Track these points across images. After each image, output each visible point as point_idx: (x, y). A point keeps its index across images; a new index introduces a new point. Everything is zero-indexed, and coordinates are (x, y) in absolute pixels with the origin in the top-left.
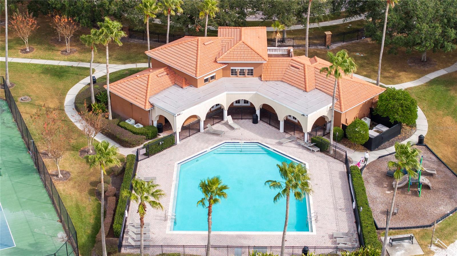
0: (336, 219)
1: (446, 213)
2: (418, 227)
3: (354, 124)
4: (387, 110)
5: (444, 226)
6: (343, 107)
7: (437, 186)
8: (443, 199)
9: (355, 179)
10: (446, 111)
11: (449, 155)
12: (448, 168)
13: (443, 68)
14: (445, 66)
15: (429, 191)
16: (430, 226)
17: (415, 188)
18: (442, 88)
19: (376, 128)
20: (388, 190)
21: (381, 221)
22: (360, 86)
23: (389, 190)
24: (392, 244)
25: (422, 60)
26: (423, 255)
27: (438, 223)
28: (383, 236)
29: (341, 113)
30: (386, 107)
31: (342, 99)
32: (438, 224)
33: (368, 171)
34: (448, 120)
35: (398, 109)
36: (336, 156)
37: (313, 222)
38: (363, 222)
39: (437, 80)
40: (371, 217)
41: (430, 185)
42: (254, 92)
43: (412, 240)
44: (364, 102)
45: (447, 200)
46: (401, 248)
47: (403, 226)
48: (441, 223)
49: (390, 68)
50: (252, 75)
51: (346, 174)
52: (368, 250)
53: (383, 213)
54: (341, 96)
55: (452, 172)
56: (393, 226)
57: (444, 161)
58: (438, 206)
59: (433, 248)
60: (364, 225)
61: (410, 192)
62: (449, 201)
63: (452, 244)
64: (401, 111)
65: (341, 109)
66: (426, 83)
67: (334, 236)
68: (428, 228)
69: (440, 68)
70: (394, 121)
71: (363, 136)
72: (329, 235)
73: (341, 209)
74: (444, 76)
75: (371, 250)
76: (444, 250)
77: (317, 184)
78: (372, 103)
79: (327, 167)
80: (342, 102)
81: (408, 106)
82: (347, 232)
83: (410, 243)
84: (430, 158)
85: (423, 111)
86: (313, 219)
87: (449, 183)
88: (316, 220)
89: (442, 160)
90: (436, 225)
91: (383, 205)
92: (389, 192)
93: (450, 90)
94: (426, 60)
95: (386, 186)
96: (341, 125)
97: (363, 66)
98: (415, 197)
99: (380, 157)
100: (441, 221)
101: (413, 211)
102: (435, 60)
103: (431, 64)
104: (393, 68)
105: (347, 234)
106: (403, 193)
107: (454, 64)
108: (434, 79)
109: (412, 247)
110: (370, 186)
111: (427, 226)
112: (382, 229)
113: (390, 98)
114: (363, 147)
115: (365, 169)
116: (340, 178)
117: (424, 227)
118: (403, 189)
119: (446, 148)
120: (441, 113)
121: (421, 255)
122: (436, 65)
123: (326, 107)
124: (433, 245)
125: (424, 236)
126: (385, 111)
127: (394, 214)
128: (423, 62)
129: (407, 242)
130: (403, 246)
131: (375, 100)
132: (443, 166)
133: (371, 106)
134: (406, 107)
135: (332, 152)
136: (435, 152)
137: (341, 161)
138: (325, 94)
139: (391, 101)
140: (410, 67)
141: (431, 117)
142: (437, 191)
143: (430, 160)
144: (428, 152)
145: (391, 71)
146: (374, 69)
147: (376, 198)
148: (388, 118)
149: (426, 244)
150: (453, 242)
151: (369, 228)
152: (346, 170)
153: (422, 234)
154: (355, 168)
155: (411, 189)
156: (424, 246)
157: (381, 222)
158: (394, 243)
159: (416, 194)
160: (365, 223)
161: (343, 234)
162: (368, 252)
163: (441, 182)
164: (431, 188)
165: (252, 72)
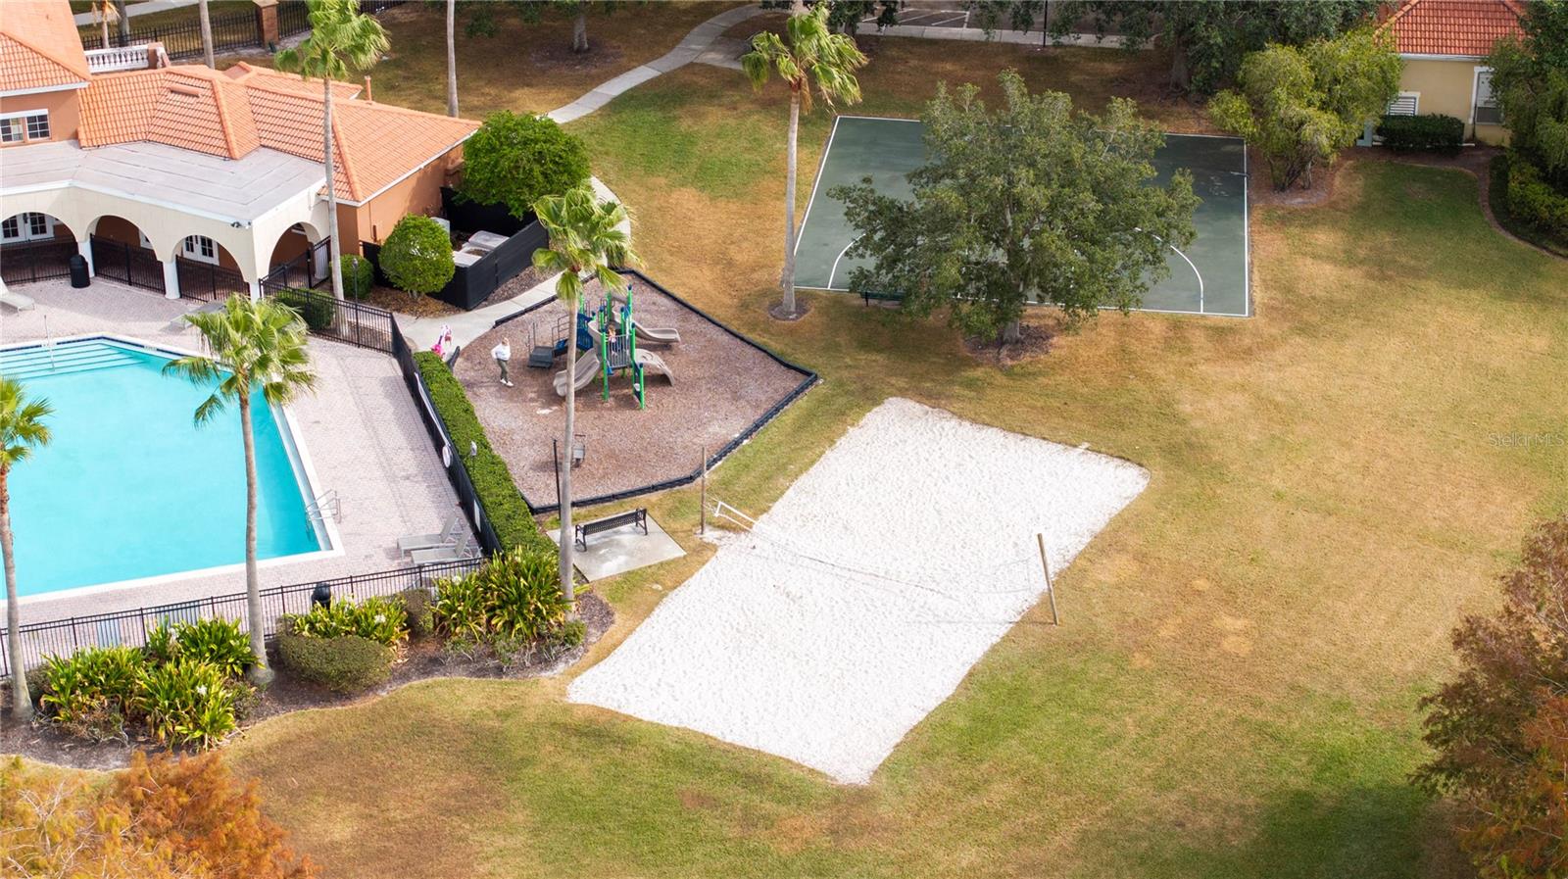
0: (399, 506)
1: (730, 438)
2: (654, 488)
3: (402, 231)
4: (496, 180)
5: (733, 472)
6: (357, 187)
7: (689, 373)
8: (715, 406)
9: (435, 387)
10: (674, 175)
11: (708, 287)
12: (714, 323)
13: (645, 61)
14: (647, 55)
15: (667, 390)
16: (690, 479)
17: (623, 388)
18: (653, 116)
19: (473, 244)
20: (543, 408)
21: (538, 490)
22: (400, 121)
23: (547, 405)
24: (584, 544)
25: (576, 47)
26: (685, 557)
27: (713, 468)
28: (552, 529)
29: (355, 208)
30: (492, 172)
31: (350, 164)
32: (714, 472)
33: (470, 365)
34: (688, 199)
35: (531, 170)
36: (361, 339)
37: (329, 524)
38: (486, 494)
39: (632, 97)
40: (508, 480)
41: (667, 370)
42: (65, 184)
43: (642, 522)
44: (422, 166)
45: (725, 406)
46: (613, 549)
47: (610, 492)
48: (720, 467)
49: (482, 83)
50: (45, 134)
51: (403, 383)
52: (519, 559)
53: (541, 467)
54: (348, 157)
55: (727, 330)
56: (579, 497)
57: (698, 306)
58: (702, 424)
59: (710, 535)
60: (488, 501)
61: (611, 402)
62: (733, 408)
63: (765, 516)
64: (541, 179)
65: (351, 192)
66: (600, 109)
67: (403, 548)
68: (686, 486)
69: (635, 64)
70: (525, 213)
71: (436, 268)
72: (385, 549)
73: (407, 478)
74: (651, 83)
75: (524, 557)
76: (743, 536)
77: (318, 422)
78: (447, 174)
79: (339, 372)
80: (353, 171)
81: (561, 157)
82: (439, 532)
83: (639, 533)
84: (654, 303)
85: (607, 183)
86: (326, 513)
87: (722, 361)
88: (338, 518)
89: (690, 304)
90: (706, 474)
91: (536, 447)
92: (546, 411)
93: (675, 118)
94: (586, 46)
95: (533, 395)
96: (361, 248)
97: (393, 88)
98: (628, 413)
99: (498, 323)
100: (720, 463)
101: (632, 450)
102: (614, 43)
103: (607, 56)
104: (490, 82)
105: (441, 537)
106: (590, 406)
107: (673, 47)
108: (623, 94)
109: (646, 543)
110: (483, 404)
111: (680, 482)
112: (545, 510)
113: (501, 144)
114: (440, 305)
115: (459, 360)
116: (388, 395)
117: (671, 484)
118: (589, 393)
119: (696, 272)
120: (662, 181)
121: (679, 558)
122: (622, 56)
123: (303, 194)
124: (707, 529)
125: (677, 508)
126: (490, 184)
127: (577, 464)
128: (578, 51)
129: (630, 533)
130: (619, 544)
131: (453, 161)
132: (695, 318)
133: (445, 183)
134: (556, 163)
135: (345, 330)
136: (665, 287)
137: (380, 350)
138: (295, 159)
139: (507, 150)
140: (543, 72)
141: (633, 195)
142: (689, 386)
143: (654, 308)
144: (644, 288)
145: (487, 90)
146: (430, 91)
147: (512, 432)
148: (502, 207)
149: (685, 528)
150: (765, 511)
151: (506, 506)
152: (400, 373)
153: (669, 503)
154: (426, 358)
155: (612, 393)
156: (682, 534)
157: (541, 493)
158: (591, 539)
159: (631, 402)
160: (491, 495)
161: (428, 538)
162: (517, 564)
163: (699, 362)
164: (673, 381)
165: (44, 126)
